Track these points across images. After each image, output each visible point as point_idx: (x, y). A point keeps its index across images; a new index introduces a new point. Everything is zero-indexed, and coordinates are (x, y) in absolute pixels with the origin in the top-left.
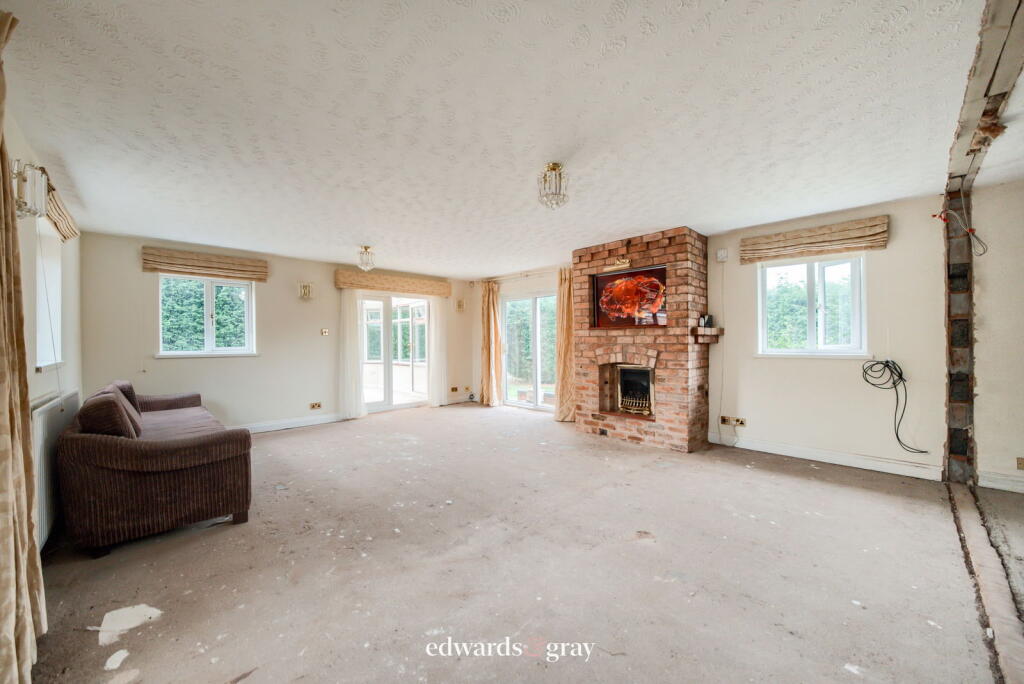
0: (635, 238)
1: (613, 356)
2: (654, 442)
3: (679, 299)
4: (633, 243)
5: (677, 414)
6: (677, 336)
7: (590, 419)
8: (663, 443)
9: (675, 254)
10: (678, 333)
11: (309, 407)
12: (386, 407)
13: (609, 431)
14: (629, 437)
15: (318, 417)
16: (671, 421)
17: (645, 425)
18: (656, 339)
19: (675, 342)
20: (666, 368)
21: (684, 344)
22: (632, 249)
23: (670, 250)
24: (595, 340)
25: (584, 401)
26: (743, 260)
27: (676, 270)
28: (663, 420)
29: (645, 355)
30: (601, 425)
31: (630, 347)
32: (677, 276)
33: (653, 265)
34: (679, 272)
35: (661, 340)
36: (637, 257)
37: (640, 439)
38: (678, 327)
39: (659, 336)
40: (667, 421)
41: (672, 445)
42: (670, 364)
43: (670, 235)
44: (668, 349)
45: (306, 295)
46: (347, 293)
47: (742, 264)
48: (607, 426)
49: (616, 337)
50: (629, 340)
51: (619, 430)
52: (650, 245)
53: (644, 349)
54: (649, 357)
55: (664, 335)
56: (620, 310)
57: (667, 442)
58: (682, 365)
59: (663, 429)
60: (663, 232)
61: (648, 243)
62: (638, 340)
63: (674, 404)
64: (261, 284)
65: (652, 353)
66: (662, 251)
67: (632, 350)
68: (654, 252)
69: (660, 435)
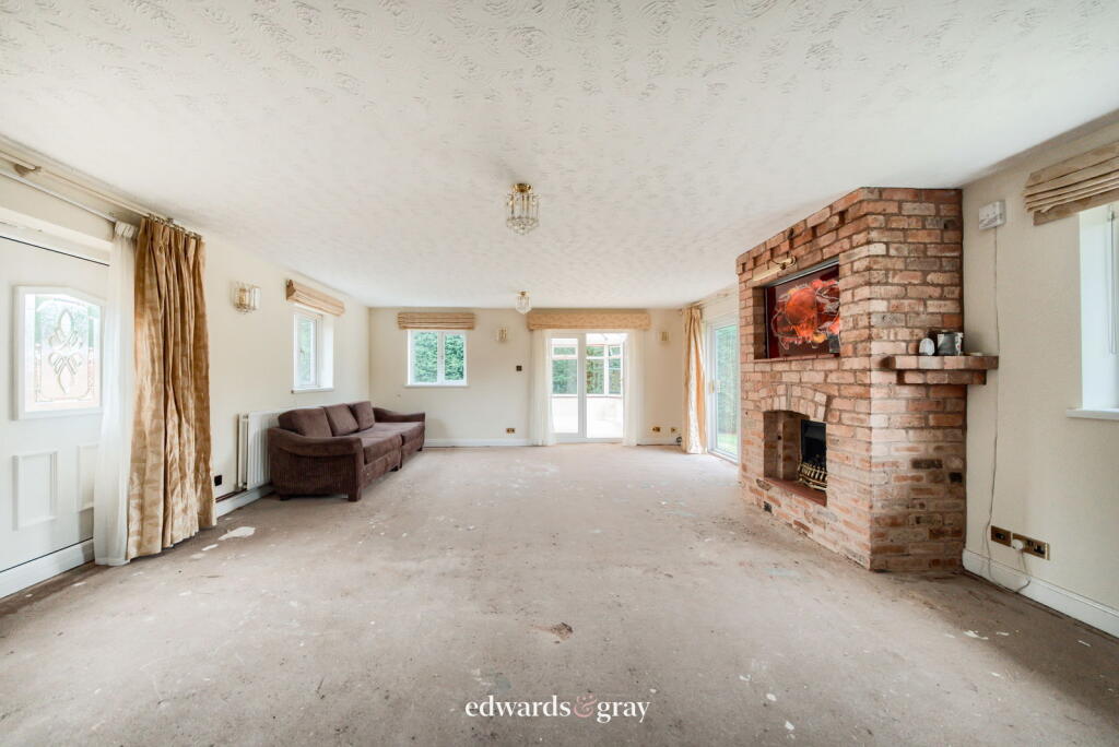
0: (797, 225)
1: (776, 399)
2: (825, 538)
3: (856, 309)
4: (797, 232)
5: (856, 501)
6: (854, 372)
7: (755, 485)
8: (835, 543)
9: (850, 237)
10: (856, 367)
11: (505, 430)
12: (579, 439)
13: (774, 508)
14: (796, 523)
15: (511, 440)
16: (848, 511)
17: (813, 507)
18: (826, 376)
19: (852, 381)
20: (840, 422)
21: (865, 385)
22: (798, 241)
23: (844, 232)
24: (759, 377)
25: (750, 461)
26: (1040, 218)
27: (852, 262)
28: (836, 506)
29: (812, 401)
30: (766, 496)
31: (794, 387)
32: (854, 273)
33: (823, 261)
34: (857, 266)
35: (833, 378)
36: (803, 253)
37: (807, 528)
38: (856, 357)
39: (831, 371)
40: (842, 509)
41: (848, 550)
42: (845, 416)
43: (840, 209)
44: (844, 392)
45: (503, 338)
46: (537, 333)
47: (1036, 223)
48: (771, 498)
49: (781, 372)
50: (794, 377)
51: (784, 509)
52: (818, 231)
53: (811, 392)
54: (817, 404)
55: (838, 369)
56: (793, 333)
57: (841, 543)
58: (862, 421)
59: (836, 521)
60: (831, 207)
61: (814, 228)
62: (806, 377)
63: (852, 484)
64: (471, 331)
65: (821, 398)
66: (834, 234)
67: (797, 391)
68: (824, 240)
69: (833, 530)
